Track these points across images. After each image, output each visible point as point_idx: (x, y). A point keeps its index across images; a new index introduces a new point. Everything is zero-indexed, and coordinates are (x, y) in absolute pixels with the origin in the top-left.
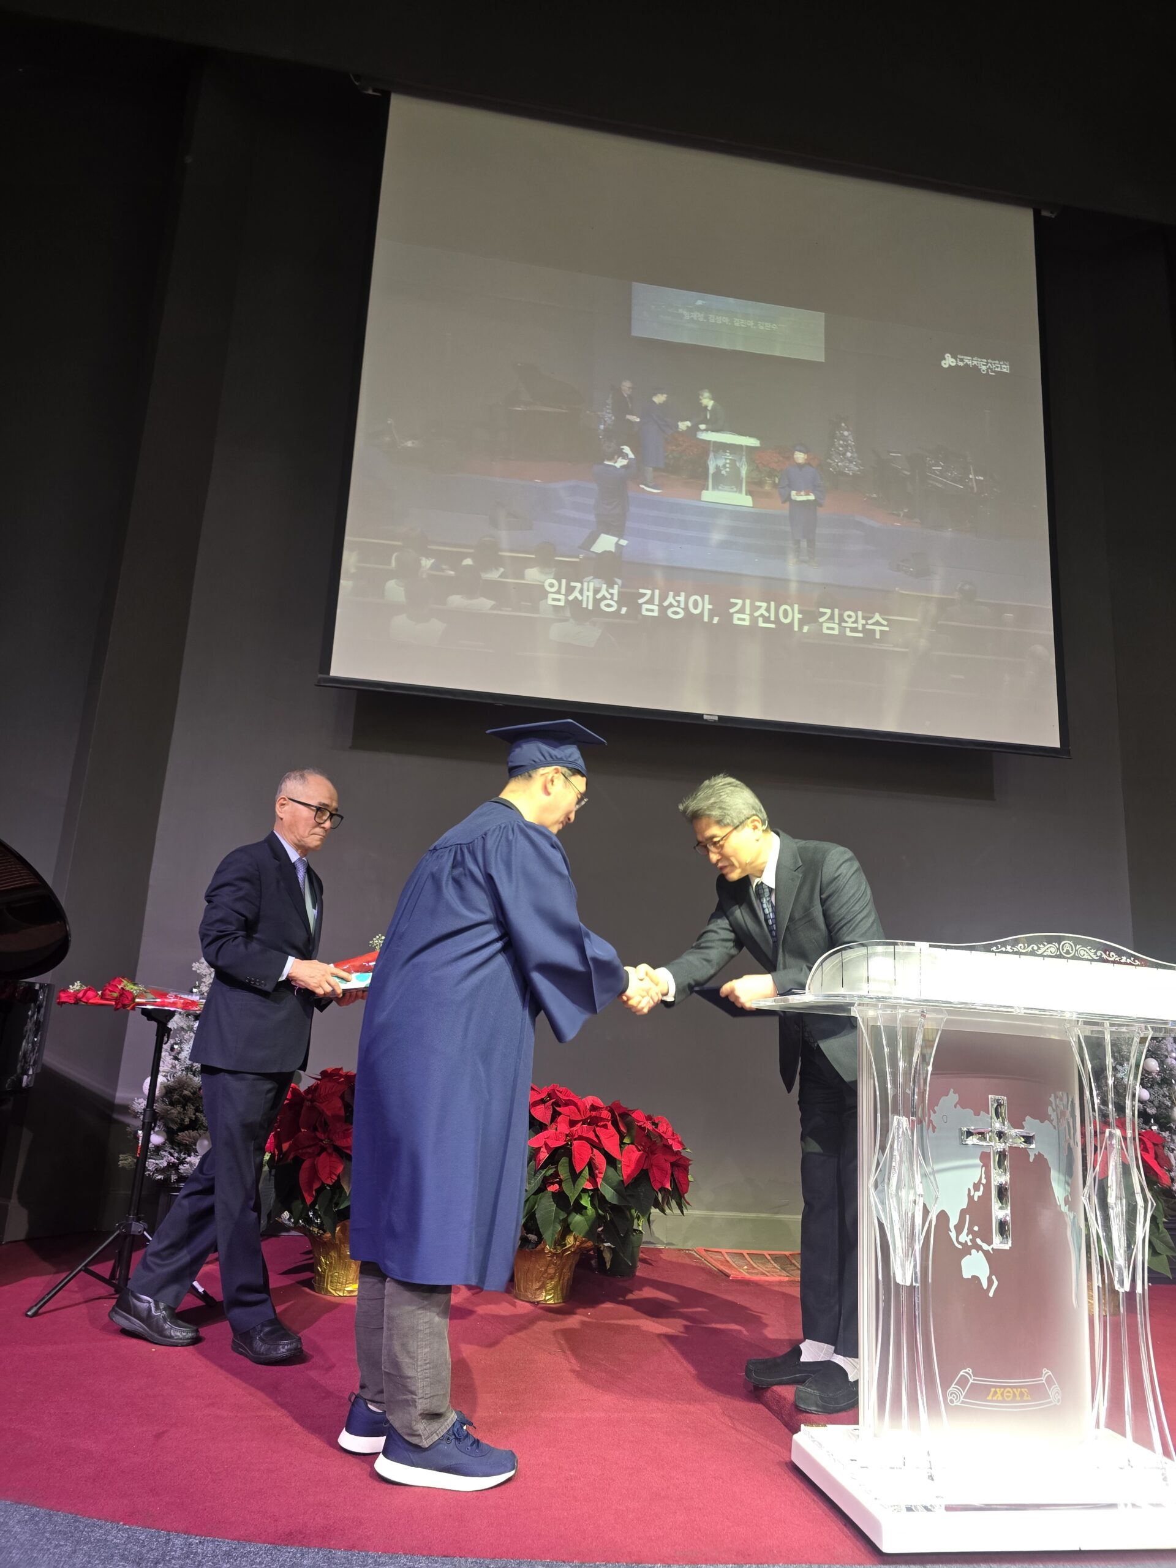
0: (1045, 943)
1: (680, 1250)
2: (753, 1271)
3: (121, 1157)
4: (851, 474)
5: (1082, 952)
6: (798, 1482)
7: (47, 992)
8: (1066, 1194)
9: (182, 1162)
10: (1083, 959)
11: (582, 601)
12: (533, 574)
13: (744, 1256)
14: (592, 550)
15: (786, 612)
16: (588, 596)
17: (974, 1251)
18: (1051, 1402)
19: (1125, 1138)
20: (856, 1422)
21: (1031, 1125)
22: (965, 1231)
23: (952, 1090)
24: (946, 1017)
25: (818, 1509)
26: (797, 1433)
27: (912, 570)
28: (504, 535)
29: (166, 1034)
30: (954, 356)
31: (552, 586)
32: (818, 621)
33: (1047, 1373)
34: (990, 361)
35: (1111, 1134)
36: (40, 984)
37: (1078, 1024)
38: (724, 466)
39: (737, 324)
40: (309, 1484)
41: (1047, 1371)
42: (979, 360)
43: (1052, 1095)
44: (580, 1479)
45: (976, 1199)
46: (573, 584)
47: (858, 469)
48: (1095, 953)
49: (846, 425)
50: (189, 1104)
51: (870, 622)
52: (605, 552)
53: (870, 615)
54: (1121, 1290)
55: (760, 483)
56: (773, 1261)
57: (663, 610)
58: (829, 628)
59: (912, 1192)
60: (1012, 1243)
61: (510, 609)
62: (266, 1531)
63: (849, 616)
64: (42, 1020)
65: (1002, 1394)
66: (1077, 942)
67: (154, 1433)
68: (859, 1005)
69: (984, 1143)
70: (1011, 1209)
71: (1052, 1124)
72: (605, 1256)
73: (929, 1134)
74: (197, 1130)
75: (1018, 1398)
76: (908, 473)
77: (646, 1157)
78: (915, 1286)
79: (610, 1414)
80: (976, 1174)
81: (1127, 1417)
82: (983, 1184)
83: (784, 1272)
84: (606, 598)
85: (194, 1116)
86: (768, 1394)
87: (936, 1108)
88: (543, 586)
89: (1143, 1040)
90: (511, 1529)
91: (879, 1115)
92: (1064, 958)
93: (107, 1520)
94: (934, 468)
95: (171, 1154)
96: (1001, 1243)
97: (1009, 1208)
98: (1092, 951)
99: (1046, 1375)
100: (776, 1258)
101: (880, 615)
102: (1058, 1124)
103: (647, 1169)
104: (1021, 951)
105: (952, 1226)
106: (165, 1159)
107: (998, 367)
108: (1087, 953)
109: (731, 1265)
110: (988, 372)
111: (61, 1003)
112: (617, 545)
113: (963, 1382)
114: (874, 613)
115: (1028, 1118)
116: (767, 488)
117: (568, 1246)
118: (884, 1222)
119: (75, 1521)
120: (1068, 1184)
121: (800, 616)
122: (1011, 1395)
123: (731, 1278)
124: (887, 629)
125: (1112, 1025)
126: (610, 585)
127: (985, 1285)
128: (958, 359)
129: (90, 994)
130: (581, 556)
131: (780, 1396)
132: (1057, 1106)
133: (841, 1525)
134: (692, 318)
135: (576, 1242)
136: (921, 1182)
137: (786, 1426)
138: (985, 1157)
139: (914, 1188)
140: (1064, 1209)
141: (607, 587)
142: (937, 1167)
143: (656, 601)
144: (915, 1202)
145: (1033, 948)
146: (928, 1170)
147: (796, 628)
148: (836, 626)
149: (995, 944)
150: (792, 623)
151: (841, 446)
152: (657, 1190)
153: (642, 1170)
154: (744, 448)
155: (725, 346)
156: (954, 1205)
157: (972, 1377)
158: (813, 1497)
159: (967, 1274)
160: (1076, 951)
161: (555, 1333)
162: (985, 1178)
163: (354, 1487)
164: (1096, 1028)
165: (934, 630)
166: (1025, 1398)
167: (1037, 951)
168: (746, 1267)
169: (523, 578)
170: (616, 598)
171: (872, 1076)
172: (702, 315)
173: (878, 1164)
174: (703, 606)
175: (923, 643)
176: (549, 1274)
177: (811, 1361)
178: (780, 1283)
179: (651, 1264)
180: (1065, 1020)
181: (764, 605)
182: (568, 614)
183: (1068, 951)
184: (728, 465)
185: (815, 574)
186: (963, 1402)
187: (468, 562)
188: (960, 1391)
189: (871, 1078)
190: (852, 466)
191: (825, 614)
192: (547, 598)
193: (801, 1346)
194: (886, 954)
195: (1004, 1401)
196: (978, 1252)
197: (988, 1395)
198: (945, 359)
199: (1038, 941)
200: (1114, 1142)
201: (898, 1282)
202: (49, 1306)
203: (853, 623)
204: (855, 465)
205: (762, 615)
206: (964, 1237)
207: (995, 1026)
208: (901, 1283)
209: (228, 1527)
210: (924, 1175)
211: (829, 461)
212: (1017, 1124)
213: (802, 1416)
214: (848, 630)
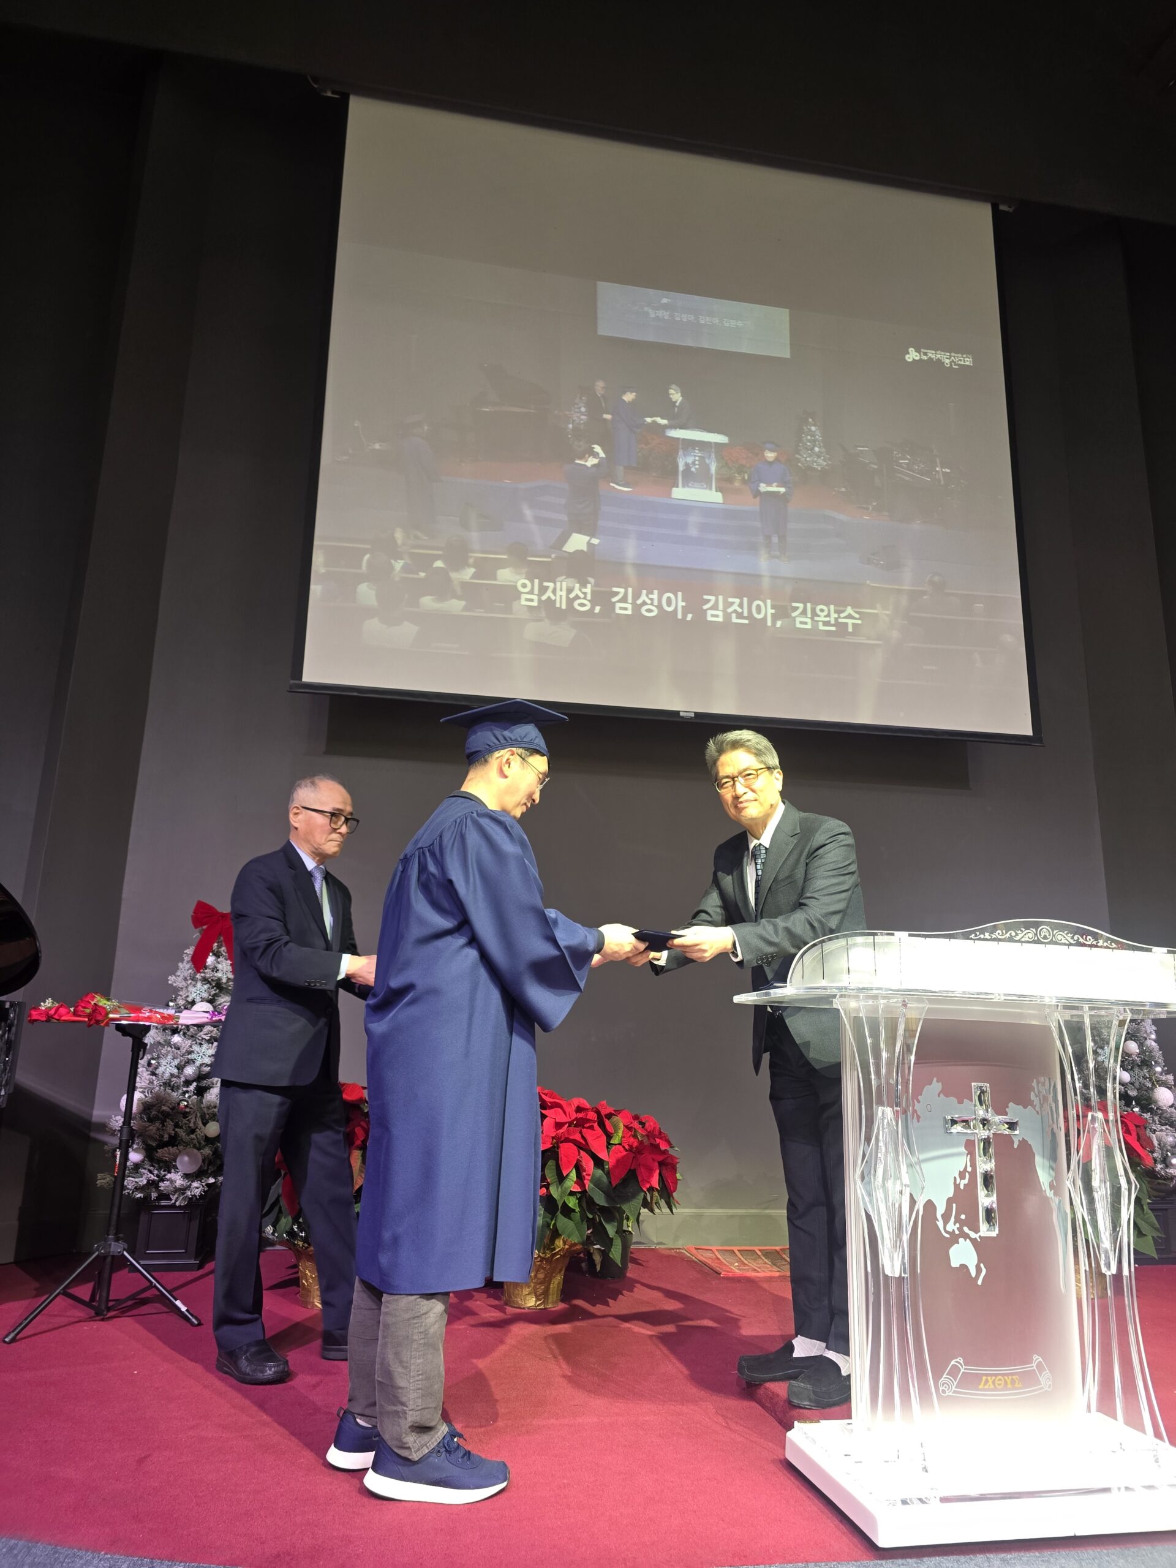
0: (1023, 930)
1: (670, 1249)
2: (744, 1268)
3: (99, 1176)
4: (819, 469)
5: (1060, 937)
6: (792, 1478)
7: (17, 1010)
8: (1051, 1179)
9: (162, 1179)
10: (1060, 944)
11: (555, 600)
12: (505, 575)
13: (735, 1253)
14: (564, 549)
15: (759, 608)
16: (561, 596)
17: (961, 1240)
18: (1042, 1388)
19: (1107, 1121)
20: (850, 1417)
21: (1014, 1111)
22: (953, 1219)
23: (935, 1079)
24: (927, 1006)
25: (814, 1506)
26: (790, 1430)
27: (882, 562)
28: (475, 536)
29: (142, 1050)
30: (918, 351)
32: (788, 616)
33: (1037, 1359)
34: (953, 354)
35: (1093, 1117)
36: (11, 1002)
37: (1057, 1009)
38: (694, 463)
39: (702, 322)
40: (297, 1503)
41: (1037, 1357)
42: (942, 353)
43: (1035, 1080)
44: (573, 1487)
45: (962, 1187)
46: (546, 584)
47: (825, 463)
48: (1072, 938)
49: (813, 420)
50: (168, 1120)
51: (842, 615)
52: (577, 551)
53: (842, 609)
54: (1108, 1273)
55: (730, 480)
56: (764, 1256)
57: (637, 608)
58: (801, 623)
59: (898, 1182)
60: (999, 1230)
61: (483, 610)
62: (252, 1554)
63: (822, 610)
64: (13, 1039)
65: (994, 1382)
66: (1054, 927)
67: (137, 1458)
68: (841, 996)
69: (969, 1131)
70: (997, 1197)
71: (1035, 1109)
72: (595, 1259)
73: (913, 1124)
74: (177, 1146)
75: (1009, 1386)
76: (876, 467)
77: (634, 1157)
78: (904, 1277)
79: (603, 1419)
80: (961, 1162)
81: (1118, 1400)
82: (968, 1172)
83: (775, 1267)
84: (579, 598)
85: (173, 1132)
86: (761, 1391)
87: (919, 1097)
88: (515, 587)
89: (1122, 1023)
90: (503, 1541)
91: (863, 1106)
92: (1042, 943)
93: (87, 1550)
94: (901, 461)
95: (151, 1172)
96: (988, 1230)
97: (995, 1195)
98: (1069, 935)
99: (1037, 1361)
100: (767, 1254)
101: (852, 608)
102: (1041, 1109)
103: (635, 1170)
104: (999, 937)
105: (939, 1215)
106: (144, 1176)
107: (961, 360)
108: (1064, 937)
109: (722, 1262)
110: (951, 365)
111: (33, 1021)
112: (589, 544)
113: (954, 1372)
114: (846, 607)
115: (1011, 1104)
116: (737, 484)
117: (557, 1250)
118: (871, 1213)
119: (55, 1553)
120: (1053, 1169)
121: (773, 611)
122: (1003, 1382)
123: (722, 1276)
124: (859, 622)
125: (1091, 1009)
126: (583, 584)
127: (973, 1274)
128: (922, 353)
129: (62, 1011)
130: (553, 556)
131: (774, 1392)
132: (1039, 1092)
133: (837, 1522)
134: (658, 316)
135: (565, 1245)
136: (907, 1173)
137: (780, 1424)
138: (970, 1145)
139: (898, 1178)
140: (1049, 1194)
141: (580, 586)
142: (922, 1157)
143: (630, 600)
144: (901, 1193)
145: (1011, 934)
146: (914, 1160)
147: (769, 623)
148: (809, 621)
149: (973, 932)
150: (765, 618)
151: (809, 441)
152: (645, 1190)
153: (630, 1170)
154: (713, 446)
155: (690, 343)
156: (940, 1195)
157: (964, 1367)
158: (809, 1494)
159: (955, 1263)
160: (1054, 935)
161: (546, 1338)
162: (971, 1166)
163: (343, 1505)
164: (1075, 1012)
165: (906, 622)
166: (1017, 1385)
167: (1015, 937)
168: (737, 1264)
169: (495, 579)
170: (589, 597)
171: (856, 1068)
172: (668, 313)
173: (864, 1156)
174: (677, 603)
175: (895, 634)
176: (539, 1279)
177: (804, 1356)
178: (770, 1279)
179: (642, 1265)
180: (1045, 1005)
181: (737, 601)
182: (543, 614)
183: (1045, 936)
184: (697, 462)
185: (787, 568)
186: (955, 1392)
187: (439, 564)
188: (952, 1381)
189: (854, 1070)
190: (820, 461)
191: (797, 608)
192: (519, 598)
193: (793, 1341)
194: (866, 944)
195: (995, 1389)
196: (965, 1240)
197: (980, 1384)
198: (908, 353)
199: (1016, 927)
200: (1096, 1125)
201: (886, 1273)
202: (27, 1332)
203: (825, 616)
204: (824, 460)
205: (735, 611)
206: (952, 1226)
207: (975, 1013)
208: (890, 1275)
209: (214, 1551)
210: (910, 1165)
211: (798, 456)
212: (1000, 1110)
213: (796, 1412)
214: (821, 624)
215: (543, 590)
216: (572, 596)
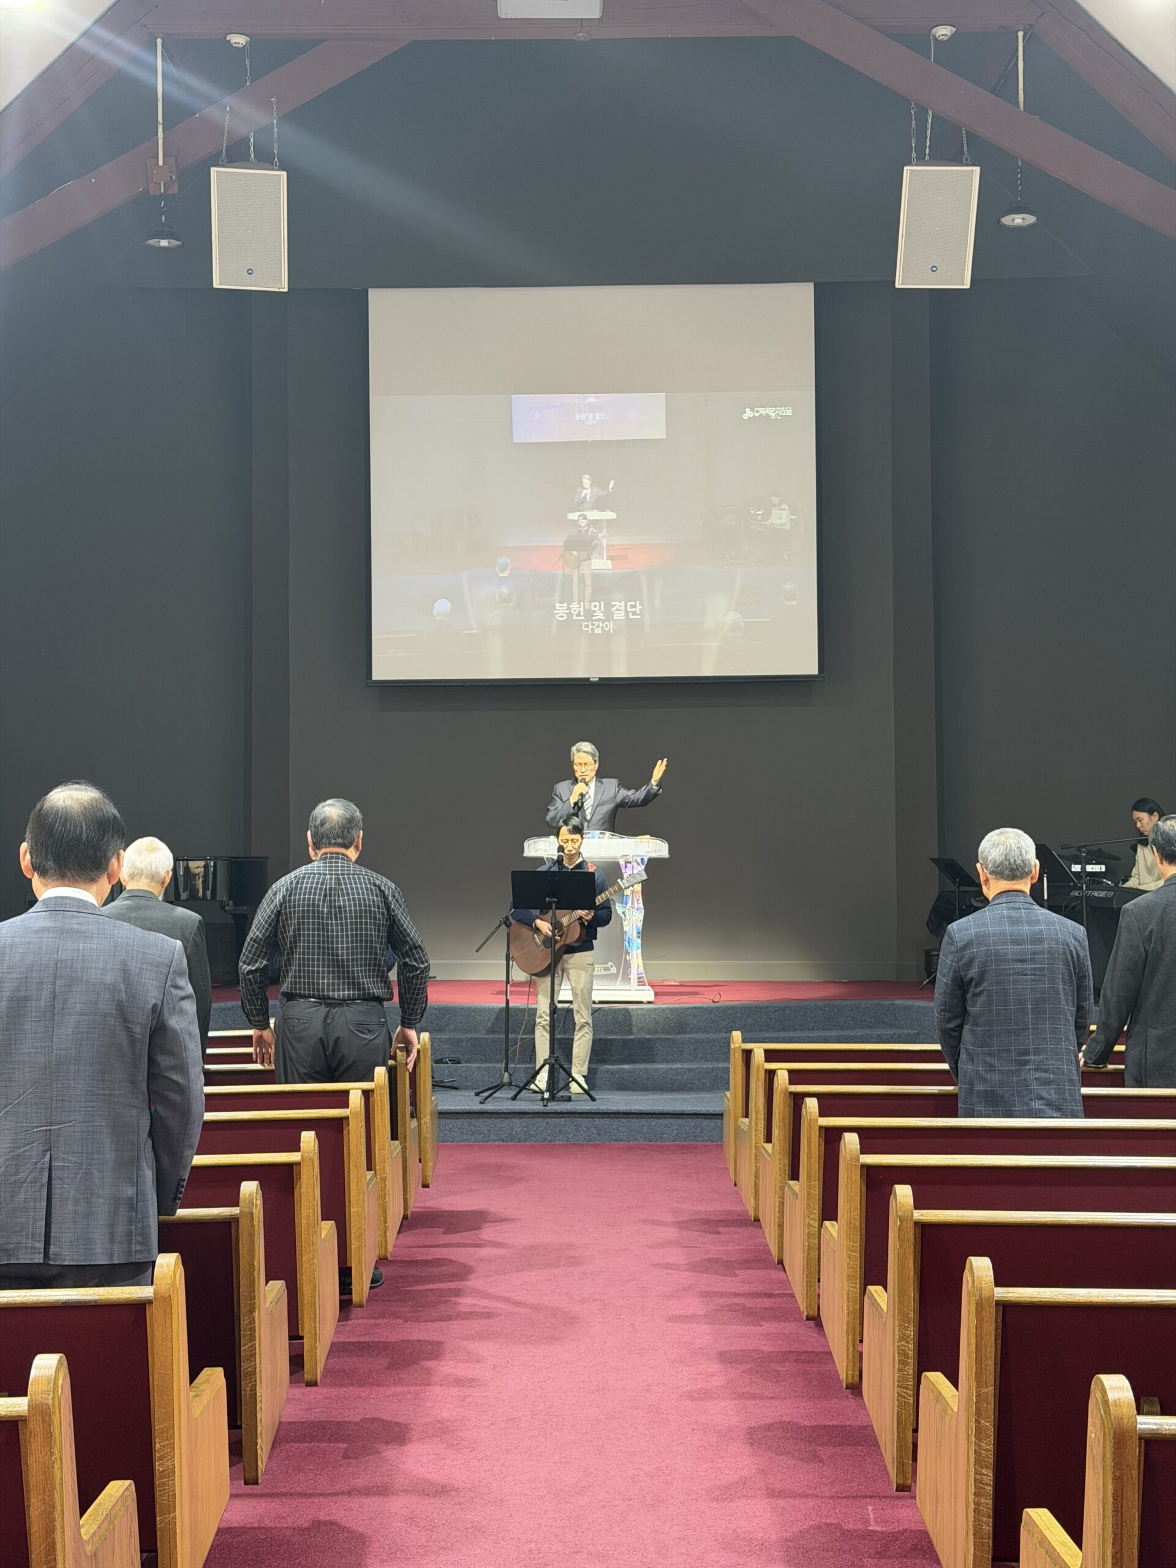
30: (752, 410)
34: (778, 408)
42: (770, 410)
107: (783, 412)
110: (776, 416)
128: (755, 411)
198: (745, 413)
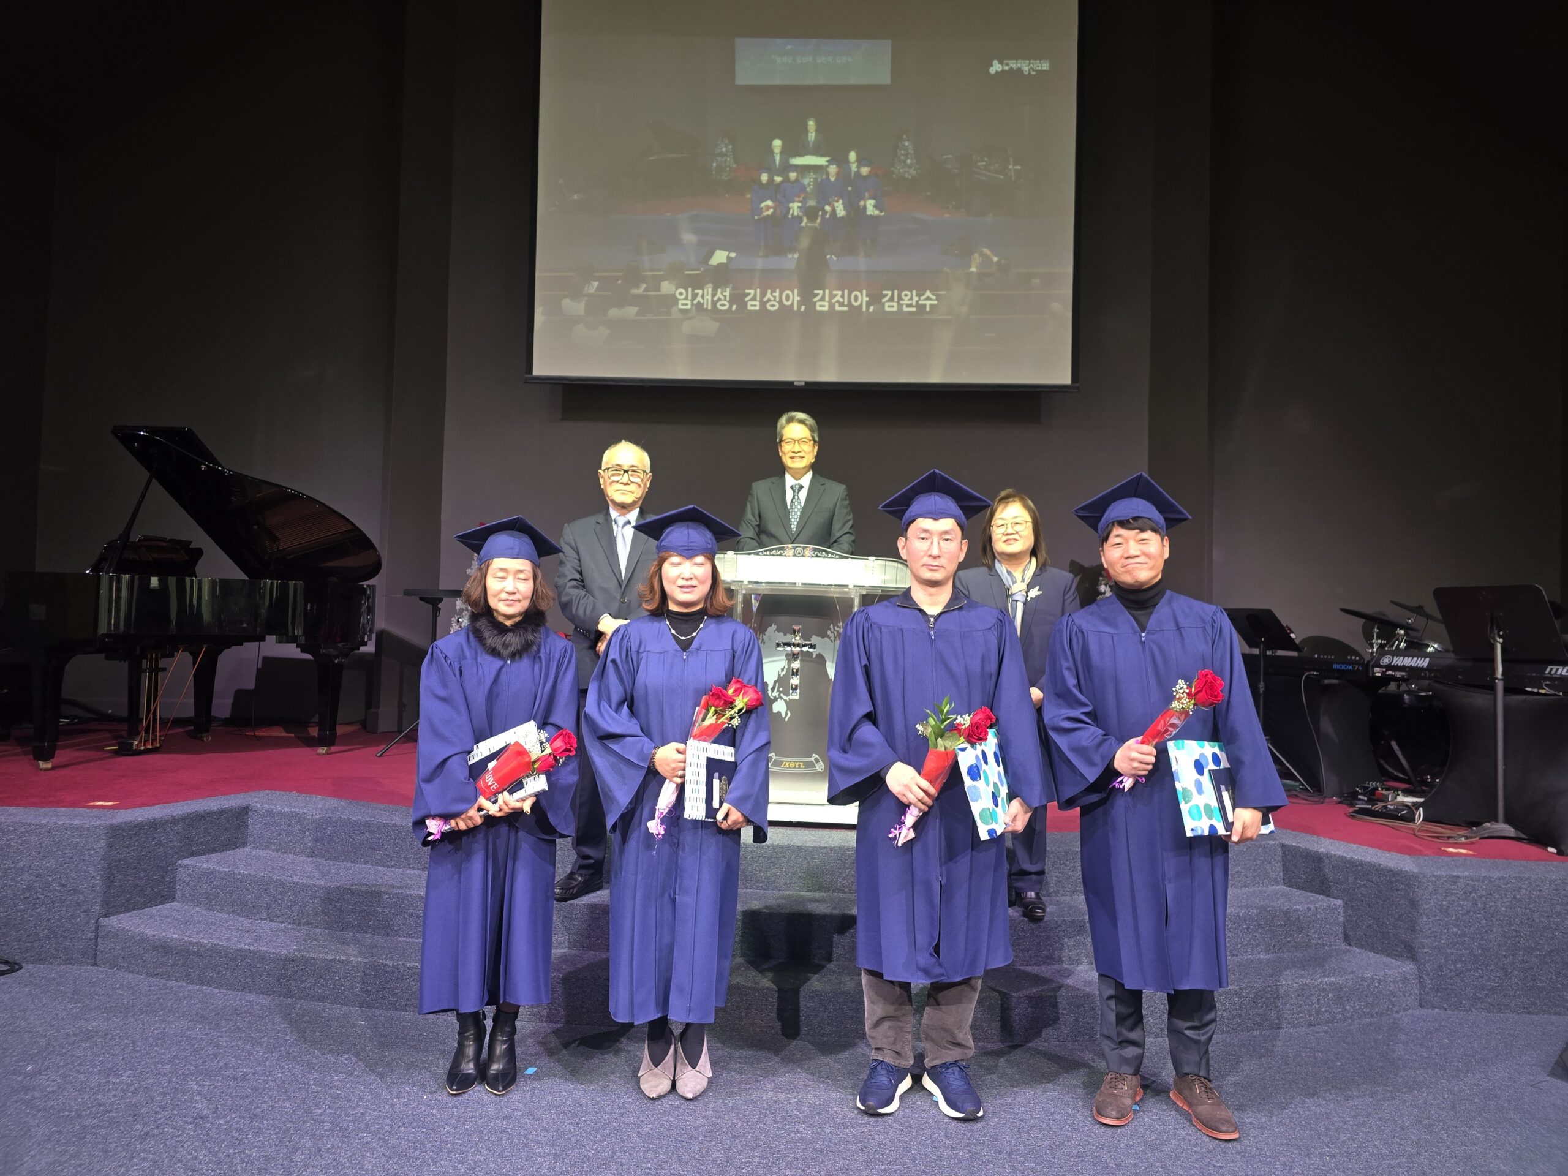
4: (910, 177)
11: (703, 304)
12: (667, 287)
14: (710, 262)
15: (856, 297)
16: (707, 300)
30: (1001, 62)
31: (681, 294)
32: (881, 301)
34: (1032, 61)
39: (819, 61)
42: (1023, 62)
46: (696, 291)
47: (916, 173)
49: (907, 136)
51: (923, 298)
52: (719, 264)
53: (922, 293)
57: (763, 304)
58: (889, 306)
61: (650, 314)
63: (906, 295)
76: (956, 171)
84: (721, 300)
94: (979, 164)
101: (931, 291)
107: (1038, 66)
110: (1030, 71)
112: (728, 257)
114: (926, 291)
121: (867, 299)
124: (935, 302)
126: (723, 290)
128: (1004, 64)
130: (702, 269)
134: (783, 62)
141: (721, 291)
143: (758, 298)
147: (864, 309)
148: (895, 304)
150: (861, 305)
151: (903, 155)
155: (809, 82)
165: (974, 299)
169: (660, 290)
170: (728, 299)
172: (791, 58)
175: (964, 310)
181: (840, 293)
182: (694, 314)
187: (620, 283)
190: (911, 171)
191: (887, 295)
192: (677, 304)
203: (909, 300)
204: (914, 170)
205: (838, 301)
211: (892, 169)
214: (905, 306)
215: (695, 296)
216: (715, 299)
